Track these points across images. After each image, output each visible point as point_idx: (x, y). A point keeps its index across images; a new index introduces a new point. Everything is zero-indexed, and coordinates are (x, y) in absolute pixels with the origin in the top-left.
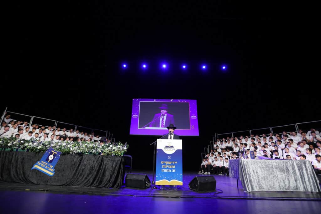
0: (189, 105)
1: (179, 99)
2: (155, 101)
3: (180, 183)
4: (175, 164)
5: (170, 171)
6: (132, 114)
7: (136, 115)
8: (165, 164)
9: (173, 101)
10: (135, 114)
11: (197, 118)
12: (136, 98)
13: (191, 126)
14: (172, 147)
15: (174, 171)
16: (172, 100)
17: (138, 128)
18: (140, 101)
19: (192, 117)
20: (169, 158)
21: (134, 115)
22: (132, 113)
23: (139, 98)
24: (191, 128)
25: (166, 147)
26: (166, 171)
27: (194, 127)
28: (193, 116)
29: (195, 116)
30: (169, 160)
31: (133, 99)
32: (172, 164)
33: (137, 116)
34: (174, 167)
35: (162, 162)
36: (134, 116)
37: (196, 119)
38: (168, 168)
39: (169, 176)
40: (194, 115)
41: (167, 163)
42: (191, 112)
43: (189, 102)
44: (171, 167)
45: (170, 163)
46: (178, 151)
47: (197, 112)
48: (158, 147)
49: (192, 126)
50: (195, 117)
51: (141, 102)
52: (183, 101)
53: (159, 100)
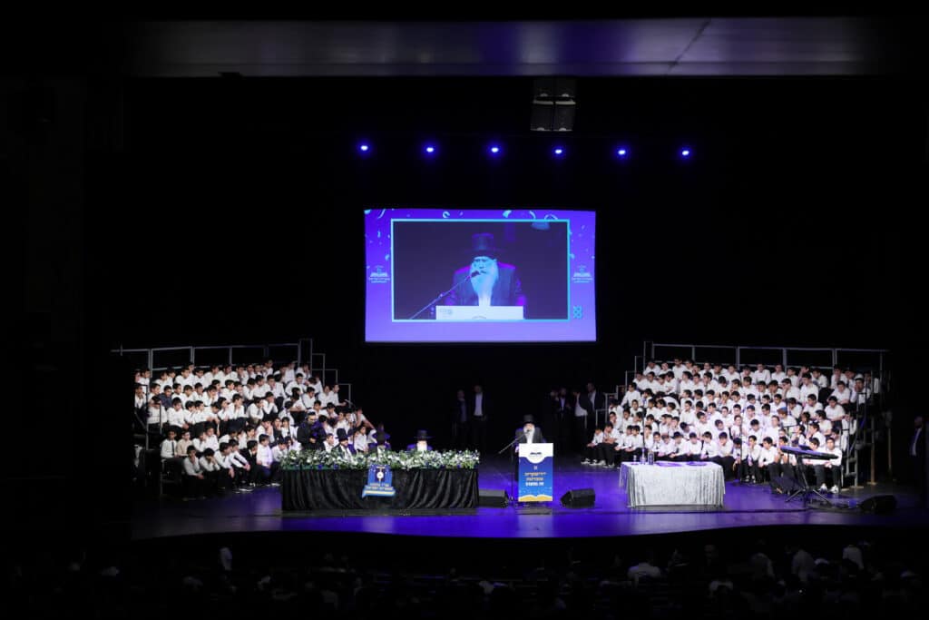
0: (569, 232)
1: (533, 209)
2: (445, 217)
3: (549, 498)
4: (543, 476)
5: (536, 484)
6: (368, 267)
7: (383, 271)
8: (530, 476)
9: (510, 216)
10: (379, 268)
11: (592, 279)
12: (376, 206)
13: (572, 309)
14: (539, 453)
15: (542, 484)
16: (507, 213)
17: (393, 321)
18: (392, 220)
19: (576, 275)
20: (536, 468)
21: (375, 271)
22: (365, 266)
23: (388, 207)
24: (572, 315)
25: (532, 453)
26: (531, 484)
27: (580, 312)
28: (579, 271)
29: (586, 271)
30: (536, 471)
31: (367, 212)
32: (539, 476)
33: (385, 275)
34: (542, 479)
35: (527, 474)
36: (373, 274)
37: (591, 282)
38: (534, 481)
39: (535, 491)
40: (582, 267)
41: (532, 474)
42: (573, 256)
43: (568, 221)
44: (538, 479)
45: (537, 474)
46: (547, 459)
47: (593, 257)
48: (520, 455)
49: (575, 308)
50: (588, 275)
51: (395, 223)
52: (548, 218)
53: (461, 214)
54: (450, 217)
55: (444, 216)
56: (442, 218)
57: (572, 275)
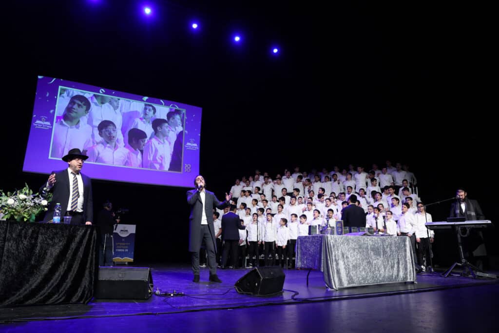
0: (185, 117)
1: (162, 99)
6: (34, 116)
7: (47, 121)
9: (147, 100)
10: (43, 117)
11: (198, 148)
13: (184, 166)
16: (145, 98)
17: (50, 158)
18: (60, 87)
19: (188, 144)
21: (40, 119)
22: (32, 114)
23: (58, 77)
24: (184, 169)
27: (189, 168)
28: (189, 142)
29: (194, 143)
31: (40, 77)
33: (48, 123)
36: (38, 122)
37: (197, 150)
40: (192, 140)
47: (199, 135)
49: (186, 165)
50: (195, 145)
51: (62, 89)
52: (172, 106)
53: (114, 93)
54: (104, 93)
55: (101, 92)
56: (99, 92)
57: (185, 144)
